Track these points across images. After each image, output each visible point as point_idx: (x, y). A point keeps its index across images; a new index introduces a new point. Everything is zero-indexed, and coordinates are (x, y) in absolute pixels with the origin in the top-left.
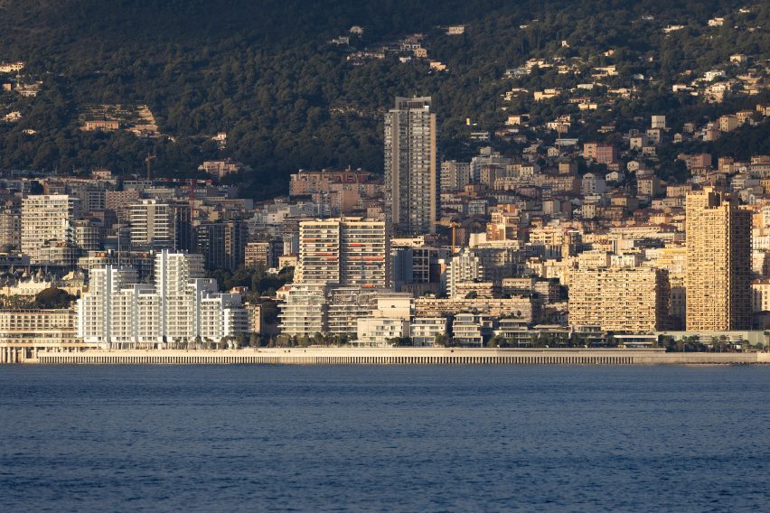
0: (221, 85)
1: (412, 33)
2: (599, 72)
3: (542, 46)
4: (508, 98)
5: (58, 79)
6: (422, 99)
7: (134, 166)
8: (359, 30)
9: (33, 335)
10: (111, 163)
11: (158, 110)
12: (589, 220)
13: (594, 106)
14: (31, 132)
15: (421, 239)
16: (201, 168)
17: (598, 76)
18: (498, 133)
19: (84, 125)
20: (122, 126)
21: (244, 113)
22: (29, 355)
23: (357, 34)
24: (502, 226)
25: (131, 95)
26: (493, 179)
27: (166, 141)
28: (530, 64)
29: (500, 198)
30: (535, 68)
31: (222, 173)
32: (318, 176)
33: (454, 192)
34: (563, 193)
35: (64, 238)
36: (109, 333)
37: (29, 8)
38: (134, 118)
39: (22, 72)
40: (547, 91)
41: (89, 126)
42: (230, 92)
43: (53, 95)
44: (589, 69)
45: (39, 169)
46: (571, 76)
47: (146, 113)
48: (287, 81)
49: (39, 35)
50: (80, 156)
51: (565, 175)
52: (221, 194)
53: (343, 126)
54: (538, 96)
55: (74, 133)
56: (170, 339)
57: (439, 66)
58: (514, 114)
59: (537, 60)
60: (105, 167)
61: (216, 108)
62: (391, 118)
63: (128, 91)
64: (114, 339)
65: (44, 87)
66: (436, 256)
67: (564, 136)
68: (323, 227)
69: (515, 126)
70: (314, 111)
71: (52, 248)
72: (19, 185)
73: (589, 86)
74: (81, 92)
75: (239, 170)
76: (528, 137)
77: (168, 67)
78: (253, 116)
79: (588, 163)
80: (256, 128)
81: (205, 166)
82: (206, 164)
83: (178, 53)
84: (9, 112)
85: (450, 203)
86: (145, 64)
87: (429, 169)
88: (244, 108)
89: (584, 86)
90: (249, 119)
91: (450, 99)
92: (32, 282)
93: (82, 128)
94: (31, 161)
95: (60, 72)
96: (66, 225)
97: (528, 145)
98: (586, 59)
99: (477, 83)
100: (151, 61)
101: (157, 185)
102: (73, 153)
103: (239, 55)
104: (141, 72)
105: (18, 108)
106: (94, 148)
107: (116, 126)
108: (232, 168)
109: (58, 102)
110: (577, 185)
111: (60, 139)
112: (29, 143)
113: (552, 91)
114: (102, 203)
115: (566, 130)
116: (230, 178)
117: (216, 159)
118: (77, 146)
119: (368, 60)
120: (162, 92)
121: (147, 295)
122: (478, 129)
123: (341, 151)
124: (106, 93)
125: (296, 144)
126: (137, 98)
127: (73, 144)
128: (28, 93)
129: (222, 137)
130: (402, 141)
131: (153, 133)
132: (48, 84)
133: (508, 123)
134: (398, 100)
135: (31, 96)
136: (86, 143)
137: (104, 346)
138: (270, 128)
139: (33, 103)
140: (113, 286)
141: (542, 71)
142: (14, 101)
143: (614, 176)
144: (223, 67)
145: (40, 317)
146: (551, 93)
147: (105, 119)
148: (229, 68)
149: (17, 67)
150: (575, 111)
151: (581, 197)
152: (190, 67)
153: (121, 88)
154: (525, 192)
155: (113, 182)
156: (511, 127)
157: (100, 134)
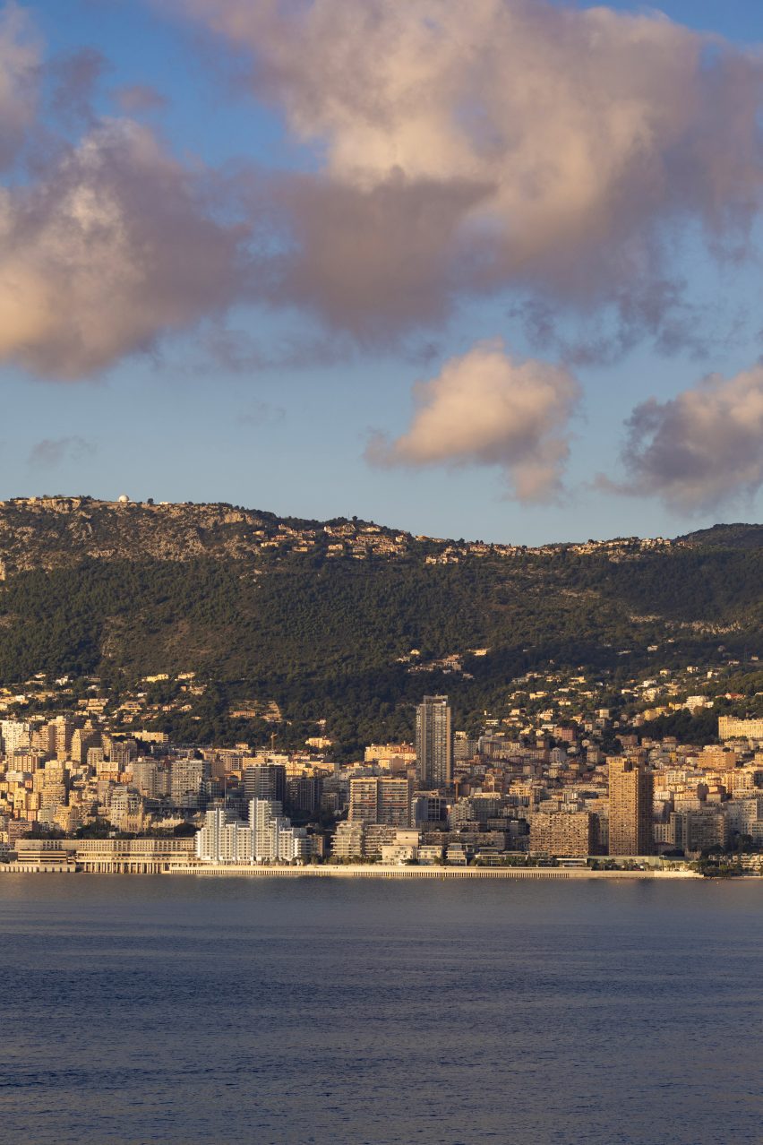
0: (324, 688)
1: (451, 654)
2: (573, 681)
3: (537, 663)
4: (513, 698)
5: (217, 684)
6: (442, 697)
7: (264, 741)
8: (417, 653)
9: (170, 855)
10: (248, 740)
11: (282, 704)
12: (552, 779)
13: (569, 703)
14: (198, 718)
15: (436, 791)
16: (307, 742)
17: (573, 683)
18: (504, 720)
19: (232, 714)
20: (258, 715)
21: (338, 707)
22: (167, 869)
23: (415, 655)
24: (492, 783)
25: (265, 694)
26: (492, 752)
27: (286, 724)
28: (529, 675)
29: (496, 764)
30: (532, 678)
31: (321, 746)
32: (384, 748)
33: (466, 759)
34: (538, 761)
35: (197, 789)
36: (218, 854)
37: (200, 637)
38: (265, 710)
39: (193, 678)
40: (538, 693)
41: (236, 715)
42: (329, 693)
43: (213, 694)
44: (566, 679)
45: (201, 742)
46: (554, 683)
47: (274, 706)
48: (368, 686)
49: (206, 654)
50: (228, 734)
51: (541, 749)
52: (319, 759)
53: (403, 715)
54: (532, 696)
55: (225, 719)
56: (259, 859)
57: (468, 676)
58: (516, 708)
59: (534, 672)
60: (245, 742)
61: (320, 703)
62: (421, 709)
63: (263, 692)
64: (221, 858)
65: (207, 689)
66: (444, 802)
67: (547, 722)
68: (366, 783)
69: (516, 716)
70: (385, 705)
71: (190, 796)
72: (186, 753)
73: (566, 690)
74: (231, 692)
75: (332, 744)
76: (524, 724)
77: (289, 676)
78: (344, 708)
79: (557, 741)
80: (345, 716)
81: (310, 741)
82: (310, 740)
83: (297, 667)
84: (184, 705)
85: (462, 767)
86: (275, 674)
87: (446, 745)
88: (338, 704)
89: (563, 690)
90: (341, 710)
91: (475, 698)
92: (172, 819)
93: (231, 716)
94: (196, 738)
95: (219, 678)
96: (199, 780)
97: (523, 729)
98: (565, 672)
99: (493, 687)
100: (278, 672)
101: (277, 753)
102: (223, 732)
103: (337, 668)
104: (271, 679)
105: (190, 703)
106: (238, 729)
107: (253, 714)
108: (328, 743)
109: (216, 699)
110: (547, 756)
111: (216, 724)
112: (196, 726)
113: (542, 693)
114: (241, 766)
115: (549, 719)
116: (325, 749)
117: (318, 736)
118: (227, 728)
119: (422, 672)
120: (285, 692)
121: (243, 829)
122: (491, 718)
123: (400, 732)
124: (248, 693)
125: (371, 727)
126: (268, 696)
127: (224, 726)
128: (197, 693)
129: (323, 722)
130: (428, 725)
131: (278, 719)
132: (210, 687)
133: (511, 714)
134: (425, 697)
135: (199, 695)
136: (233, 725)
137: (215, 863)
138: (355, 716)
139: (200, 699)
140: (220, 822)
141: (536, 680)
142: (188, 698)
143: (573, 750)
144: (326, 676)
145: (174, 843)
146: (541, 694)
147: (247, 710)
148: (330, 677)
149: (191, 675)
150: (556, 707)
151: (549, 763)
152: (304, 676)
153: (258, 689)
154: (513, 760)
155: (249, 751)
156: (513, 716)
157: (242, 720)
